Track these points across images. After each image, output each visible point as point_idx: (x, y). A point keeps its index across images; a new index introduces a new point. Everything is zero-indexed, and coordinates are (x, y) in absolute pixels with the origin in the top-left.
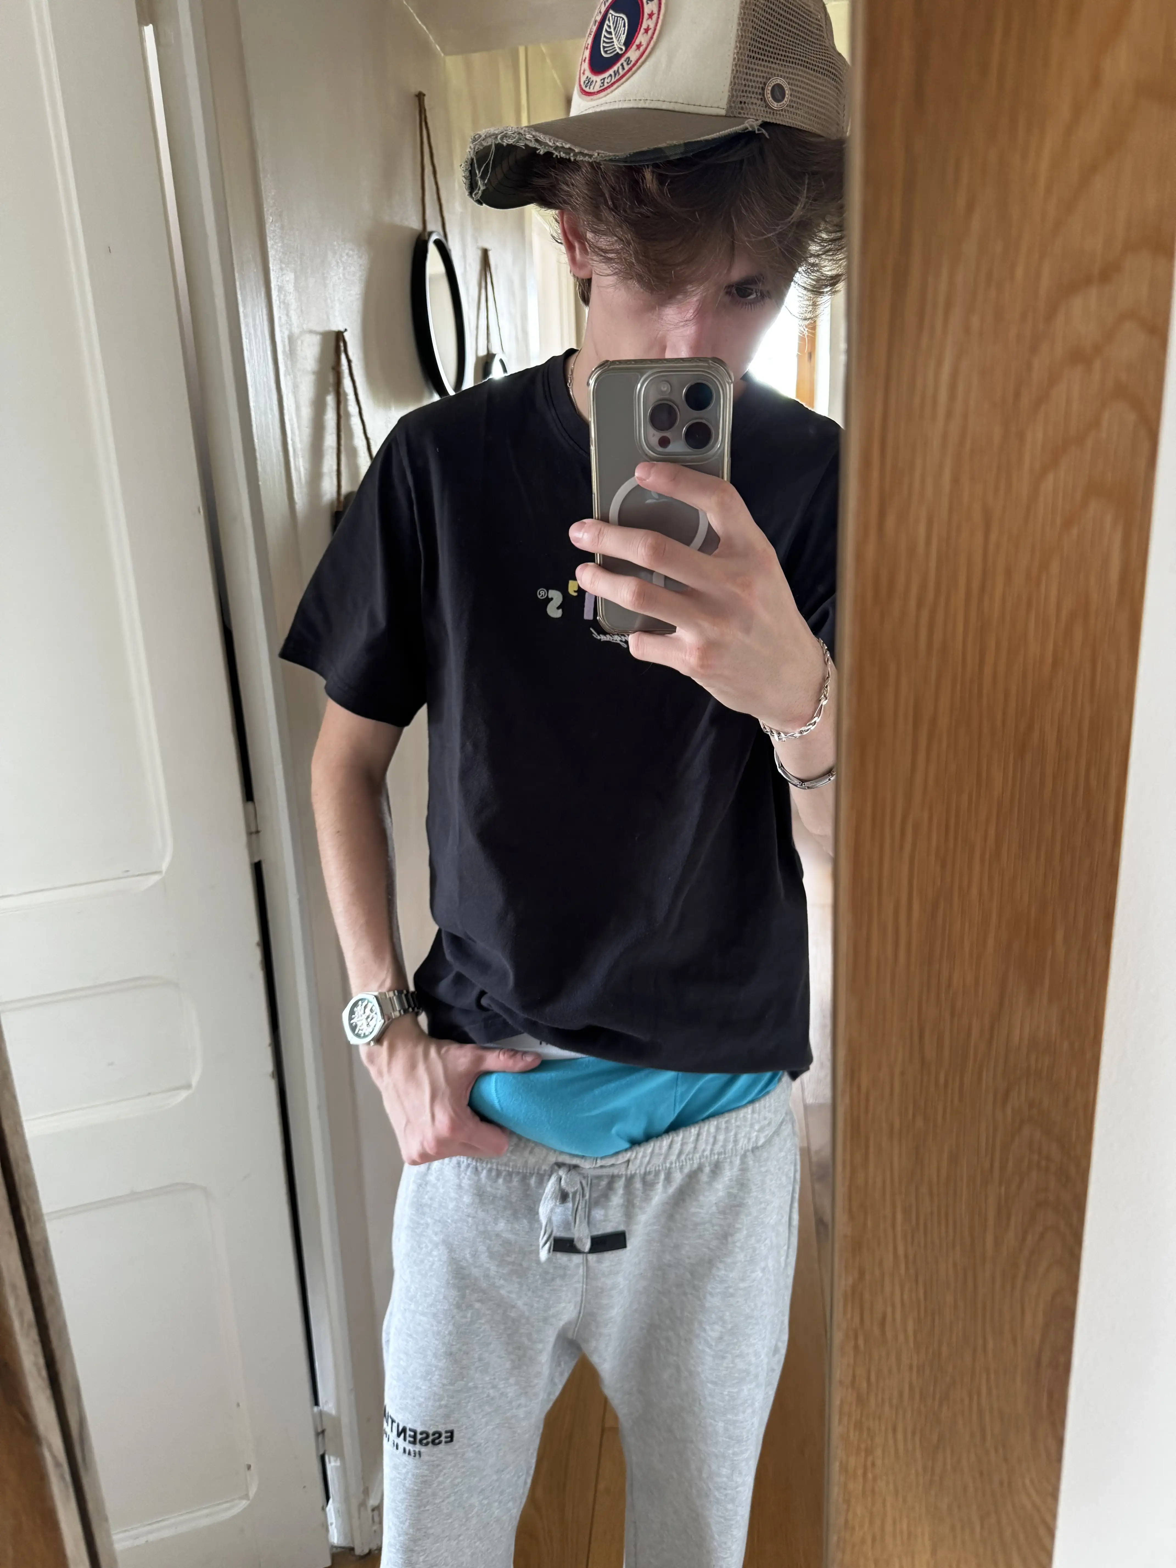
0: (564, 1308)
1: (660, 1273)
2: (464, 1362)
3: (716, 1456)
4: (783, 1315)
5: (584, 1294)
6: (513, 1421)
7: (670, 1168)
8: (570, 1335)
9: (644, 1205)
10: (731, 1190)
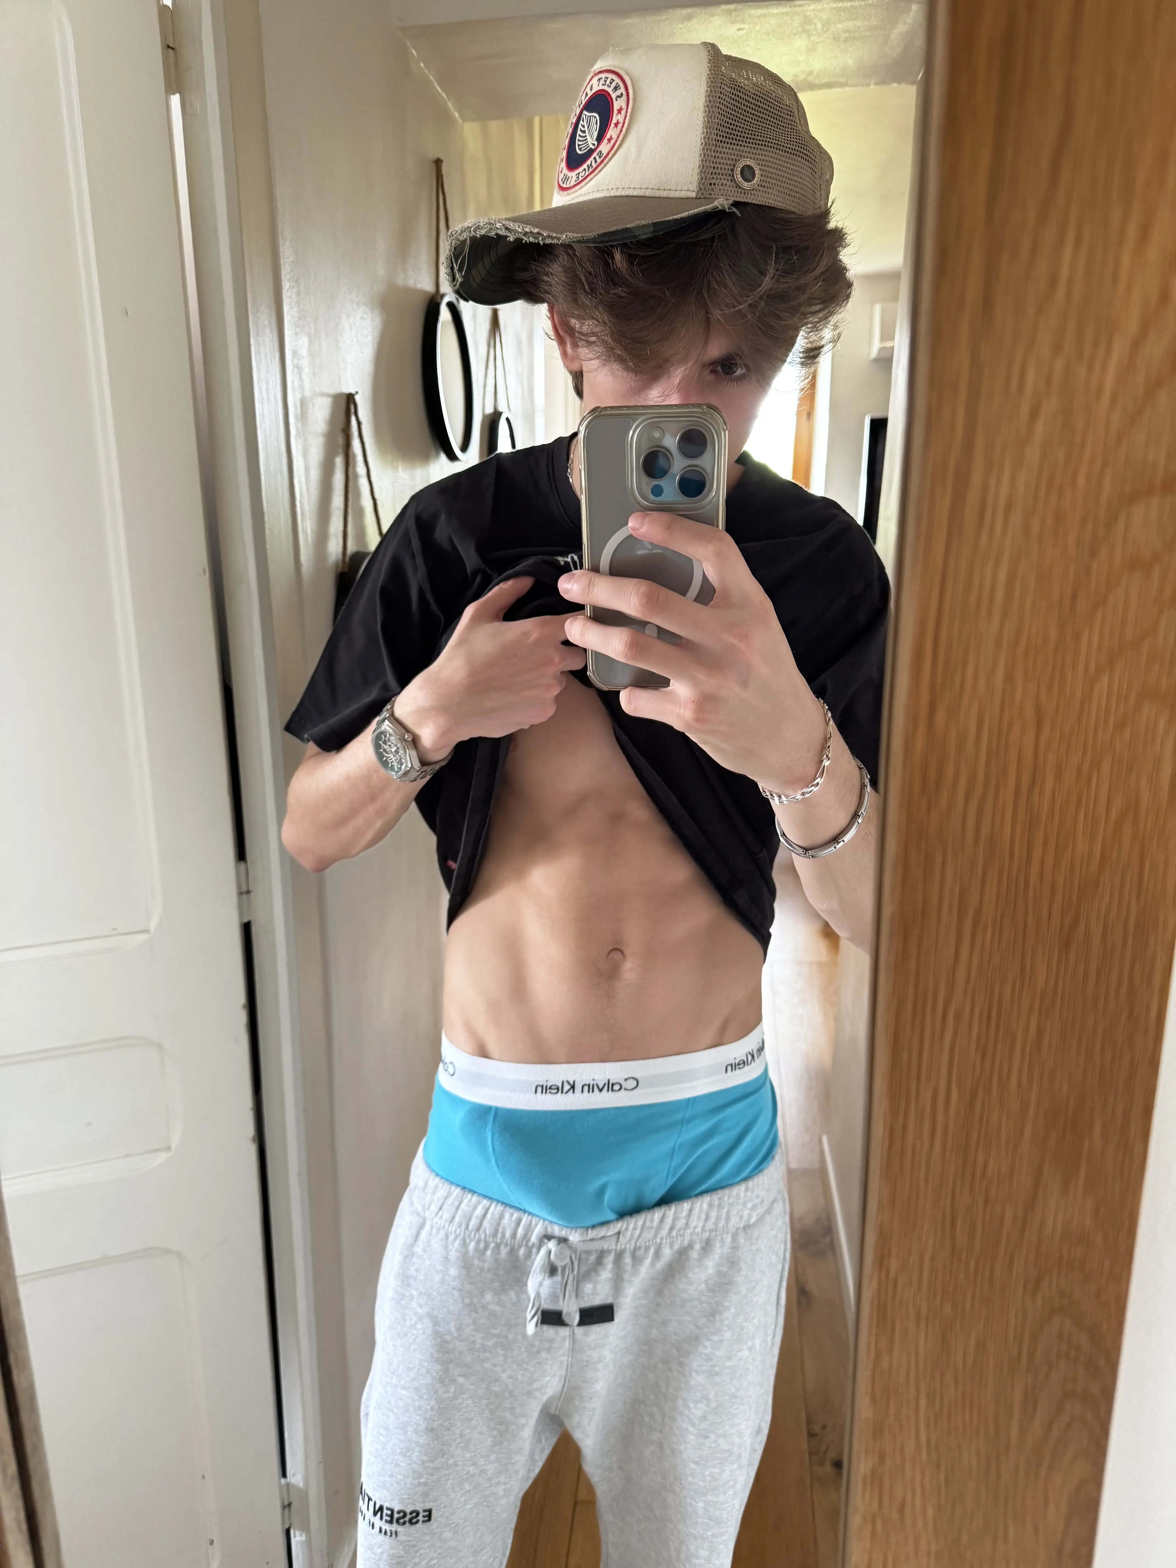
0: (549, 1381)
1: (646, 1348)
2: (445, 1438)
3: (695, 1537)
4: (768, 1395)
5: (569, 1367)
6: (491, 1499)
7: (660, 1244)
8: (552, 1411)
9: (633, 1279)
10: (720, 1268)
